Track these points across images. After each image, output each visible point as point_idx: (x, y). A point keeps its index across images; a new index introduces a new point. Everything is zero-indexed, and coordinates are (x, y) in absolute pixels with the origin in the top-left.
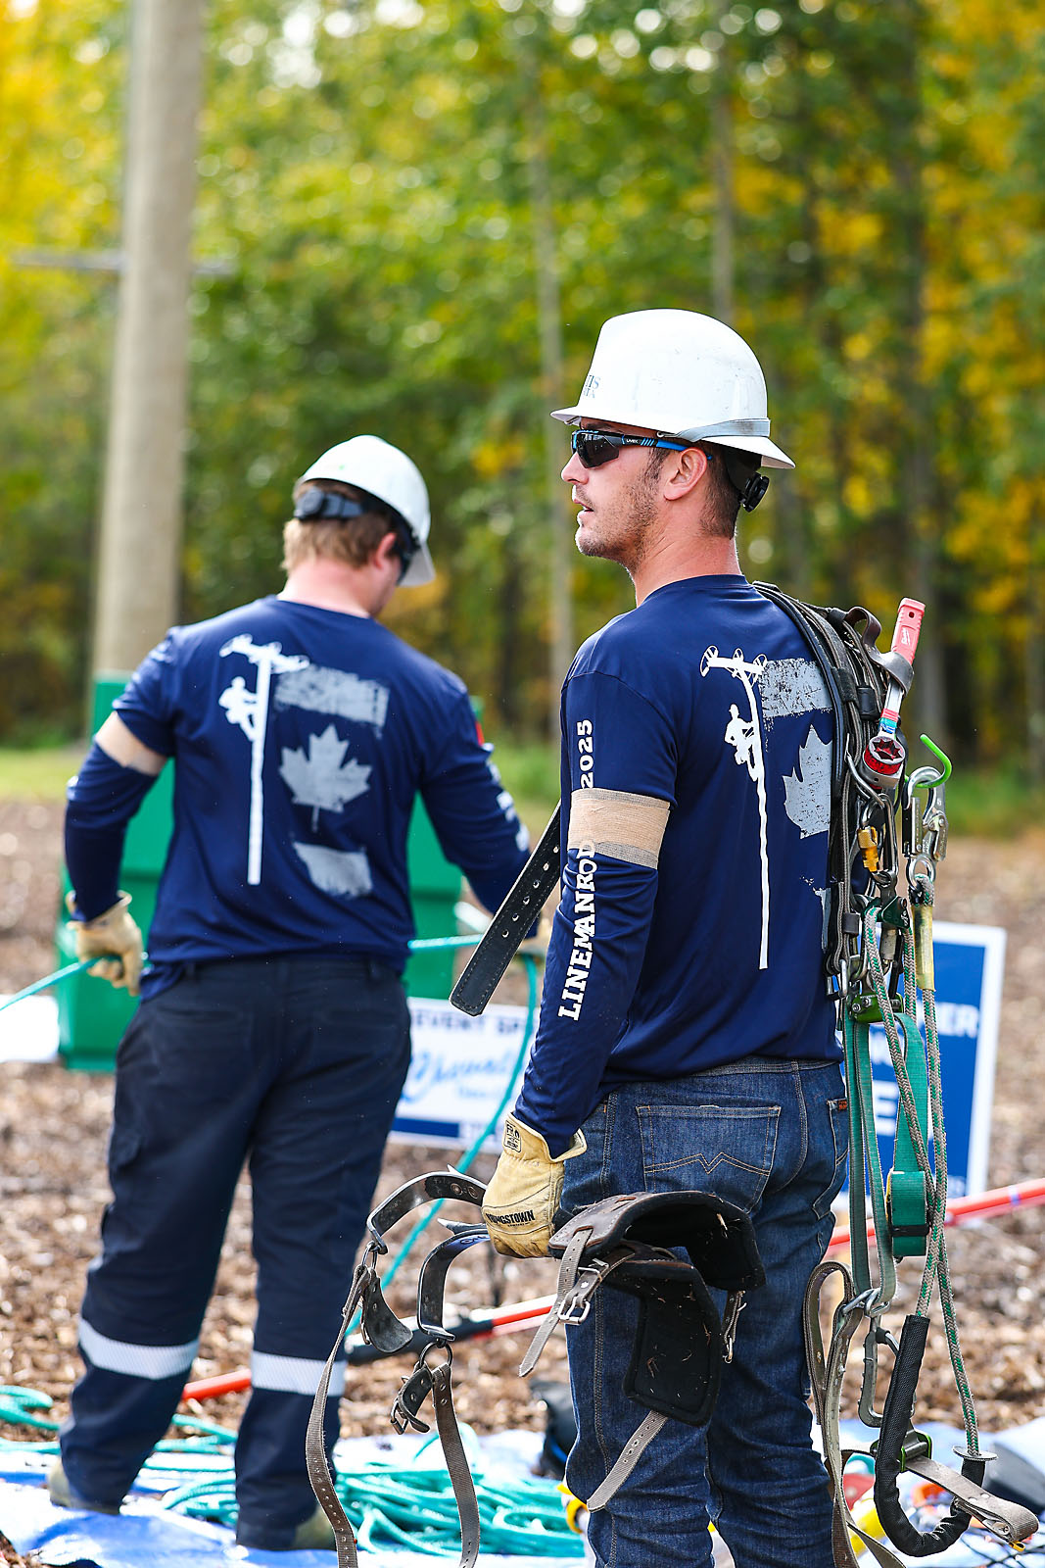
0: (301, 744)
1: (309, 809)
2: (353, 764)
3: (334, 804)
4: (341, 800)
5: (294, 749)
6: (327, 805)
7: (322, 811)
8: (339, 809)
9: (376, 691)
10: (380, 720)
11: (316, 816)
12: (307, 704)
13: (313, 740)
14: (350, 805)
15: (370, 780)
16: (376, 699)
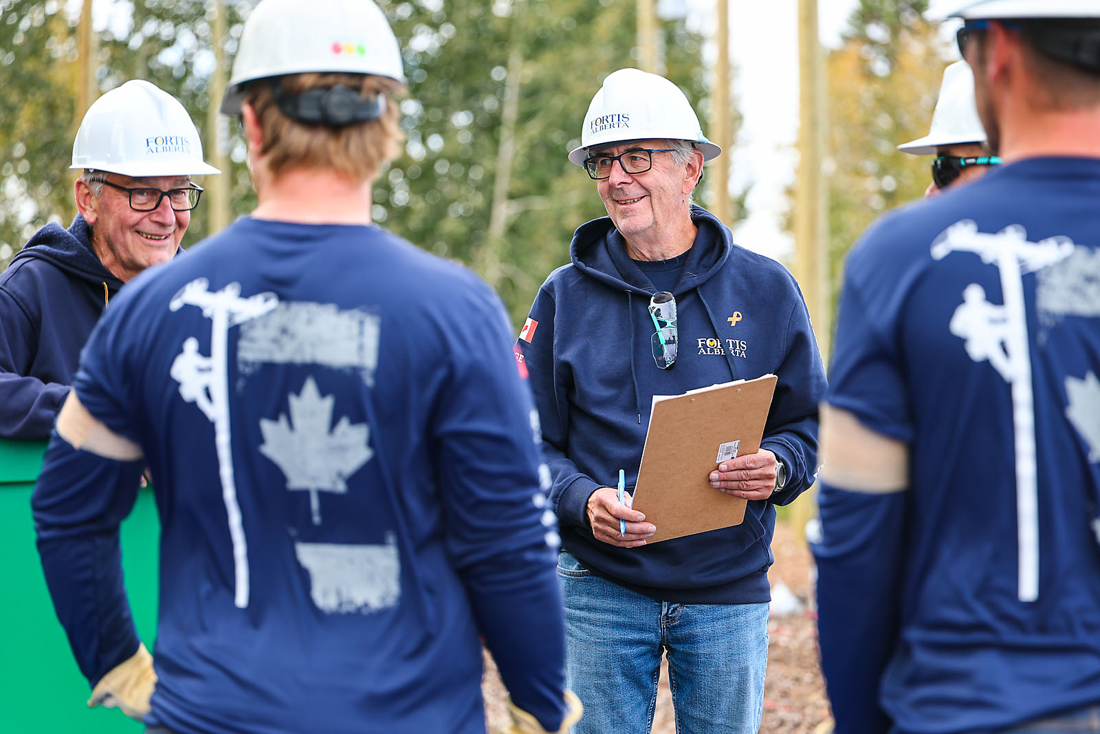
0: (280, 410)
1: (304, 494)
2: (344, 424)
3: (334, 483)
4: (340, 475)
5: (275, 418)
6: (326, 485)
7: (323, 495)
8: (341, 487)
9: (361, 323)
10: (369, 360)
11: (315, 503)
12: (280, 357)
13: (294, 401)
14: (353, 480)
15: (371, 443)
16: (361, 333)
